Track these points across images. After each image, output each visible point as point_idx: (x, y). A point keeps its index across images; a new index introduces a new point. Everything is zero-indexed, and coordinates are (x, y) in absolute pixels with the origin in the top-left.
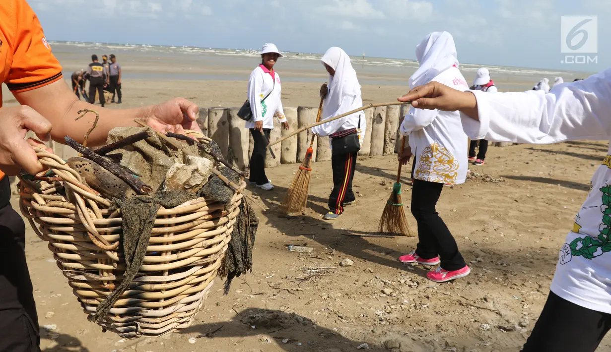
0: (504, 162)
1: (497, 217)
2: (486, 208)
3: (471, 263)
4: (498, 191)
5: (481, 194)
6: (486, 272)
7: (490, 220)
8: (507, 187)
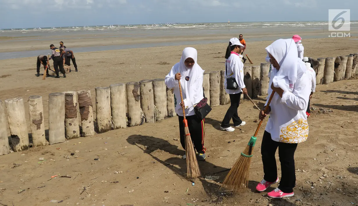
0: (330, 96)
1: (332, 141)
2: (324, 135)
3: (320, 178)
4: (330, 119)
5: (319, 123)
6: (331, 185)
7: (328, 143)
8: (334, 116)
